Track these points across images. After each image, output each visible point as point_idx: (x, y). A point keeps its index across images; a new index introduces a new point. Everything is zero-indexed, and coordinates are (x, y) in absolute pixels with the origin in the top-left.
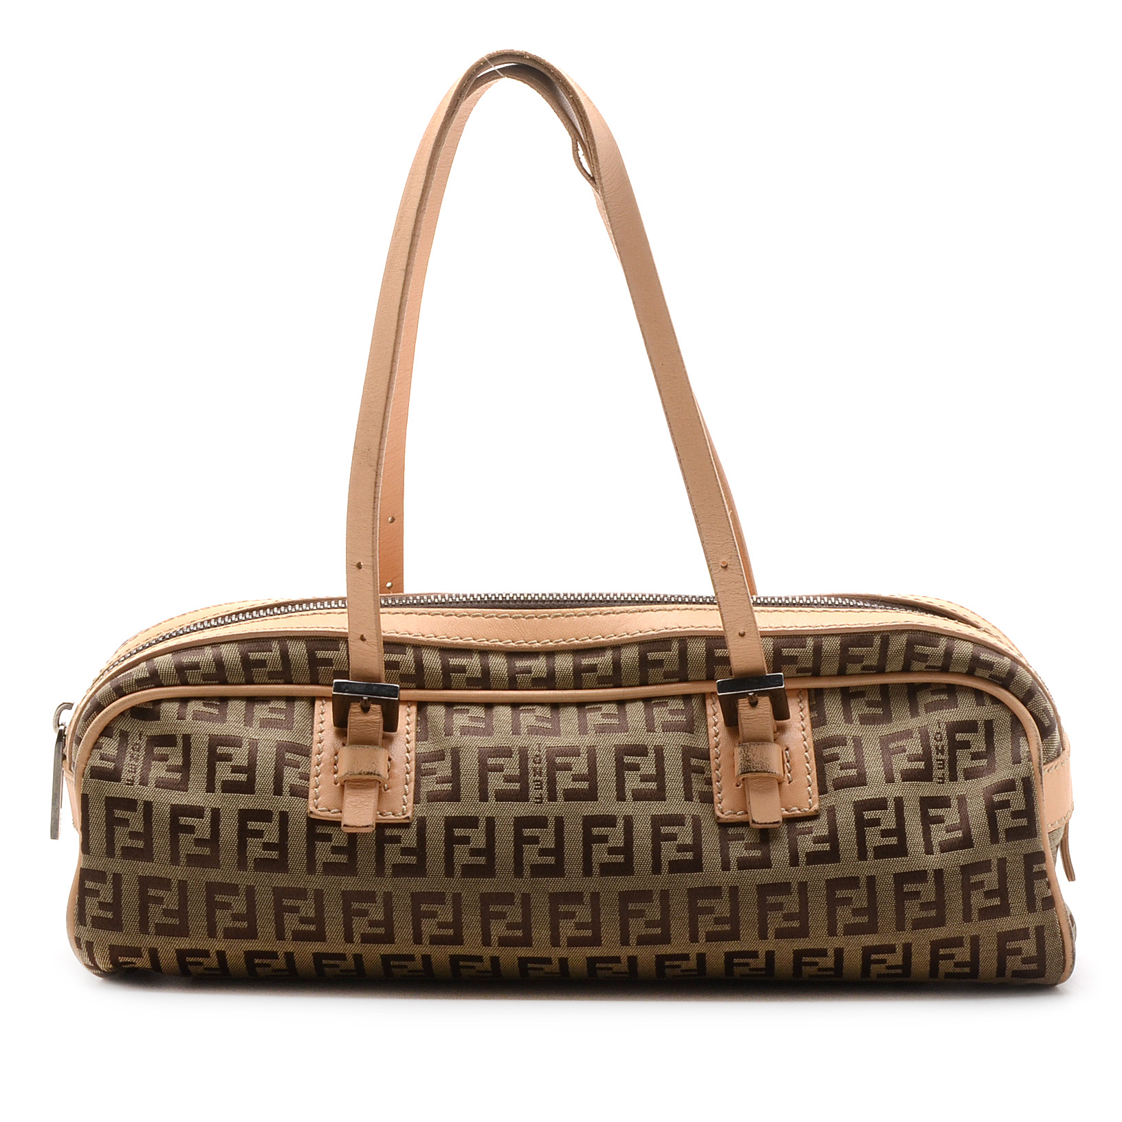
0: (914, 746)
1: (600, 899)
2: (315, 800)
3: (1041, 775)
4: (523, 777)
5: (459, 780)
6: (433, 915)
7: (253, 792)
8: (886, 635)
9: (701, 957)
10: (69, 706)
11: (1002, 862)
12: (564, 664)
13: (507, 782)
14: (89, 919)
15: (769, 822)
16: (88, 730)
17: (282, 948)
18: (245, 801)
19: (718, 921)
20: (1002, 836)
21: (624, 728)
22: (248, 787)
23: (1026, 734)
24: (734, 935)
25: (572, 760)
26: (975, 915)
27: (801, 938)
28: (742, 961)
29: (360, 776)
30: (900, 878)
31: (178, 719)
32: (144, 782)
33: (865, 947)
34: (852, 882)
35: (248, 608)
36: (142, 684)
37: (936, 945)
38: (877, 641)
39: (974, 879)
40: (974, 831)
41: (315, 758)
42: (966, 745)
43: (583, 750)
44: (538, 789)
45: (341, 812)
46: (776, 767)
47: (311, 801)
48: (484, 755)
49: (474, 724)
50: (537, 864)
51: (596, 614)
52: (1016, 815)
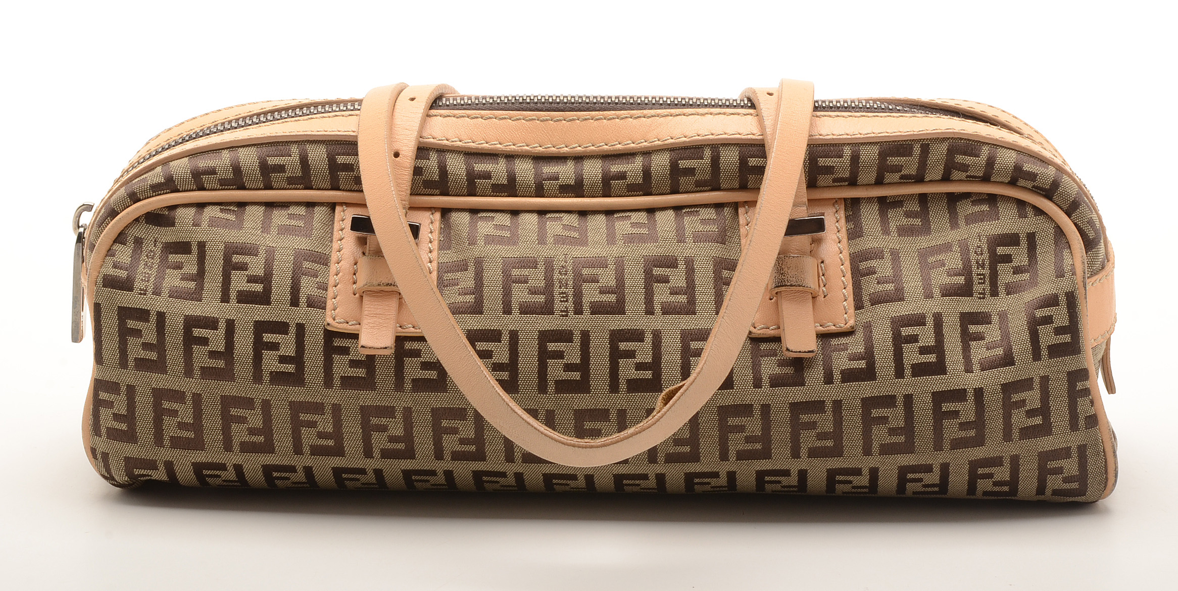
0: (954, 261)
1: (626, 416)
2: (333, 311)
3: (1085, 290)
4: (548, 290)
5: (482, 291)
6: (455, 431)
7: (269, 303)
8: (926, 144)
9: (731, 476)
10: (89, 208)
11: (1045, 380)
12: (593, 170)
13: (532, 294)
14: (103, 431)
15: (804, 350)
16: (102, 236)
17: (300, 462)
18: (261, 313)
19: (748, 440)
20: (1044, 352)
21: (652, 237)
22: (264, 298)
23: (1069, 246)
24: (766, 454)
25: (600, 271)
26: (1016, 434)
27: (834, 457)
28: (773, 478)
29: (379, 288)
30: (939, 397)
31: (194, 225)
32: (157, 292)
33: (901, 466)
34: (888, 401)
35: (271, 108)
36: (157, 189)
37: (974, 465)
38: (917, 150)
39: (1016, 397)
40: (1015, 348)
41: (333, 267)
42: (1007, 259)
43: (611, 261)
44: (563, 301)
45: (360, 324)
46: (811, 282)
47: (329, 312)
48: (508, 266)
49: (499, 233)
50: (562, 380)
51: (626, 117)
52: (1059, 331)
